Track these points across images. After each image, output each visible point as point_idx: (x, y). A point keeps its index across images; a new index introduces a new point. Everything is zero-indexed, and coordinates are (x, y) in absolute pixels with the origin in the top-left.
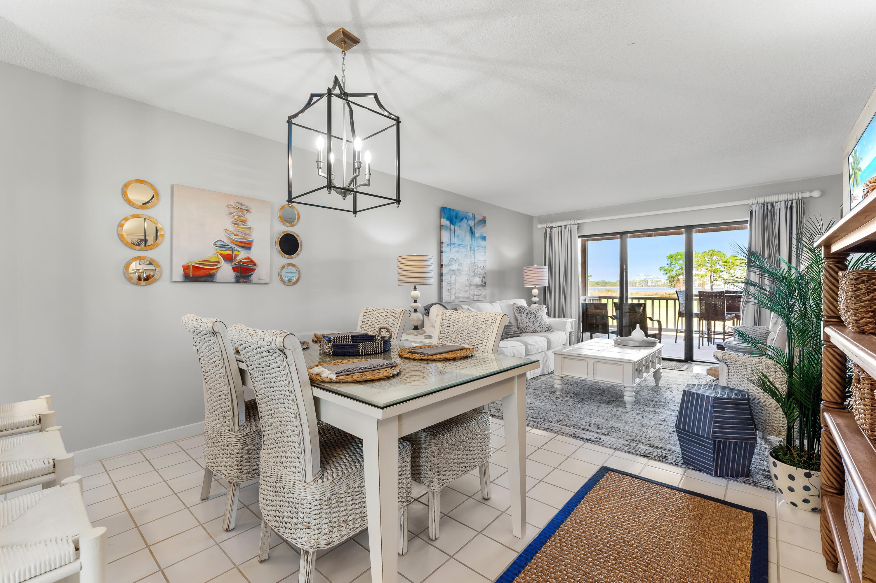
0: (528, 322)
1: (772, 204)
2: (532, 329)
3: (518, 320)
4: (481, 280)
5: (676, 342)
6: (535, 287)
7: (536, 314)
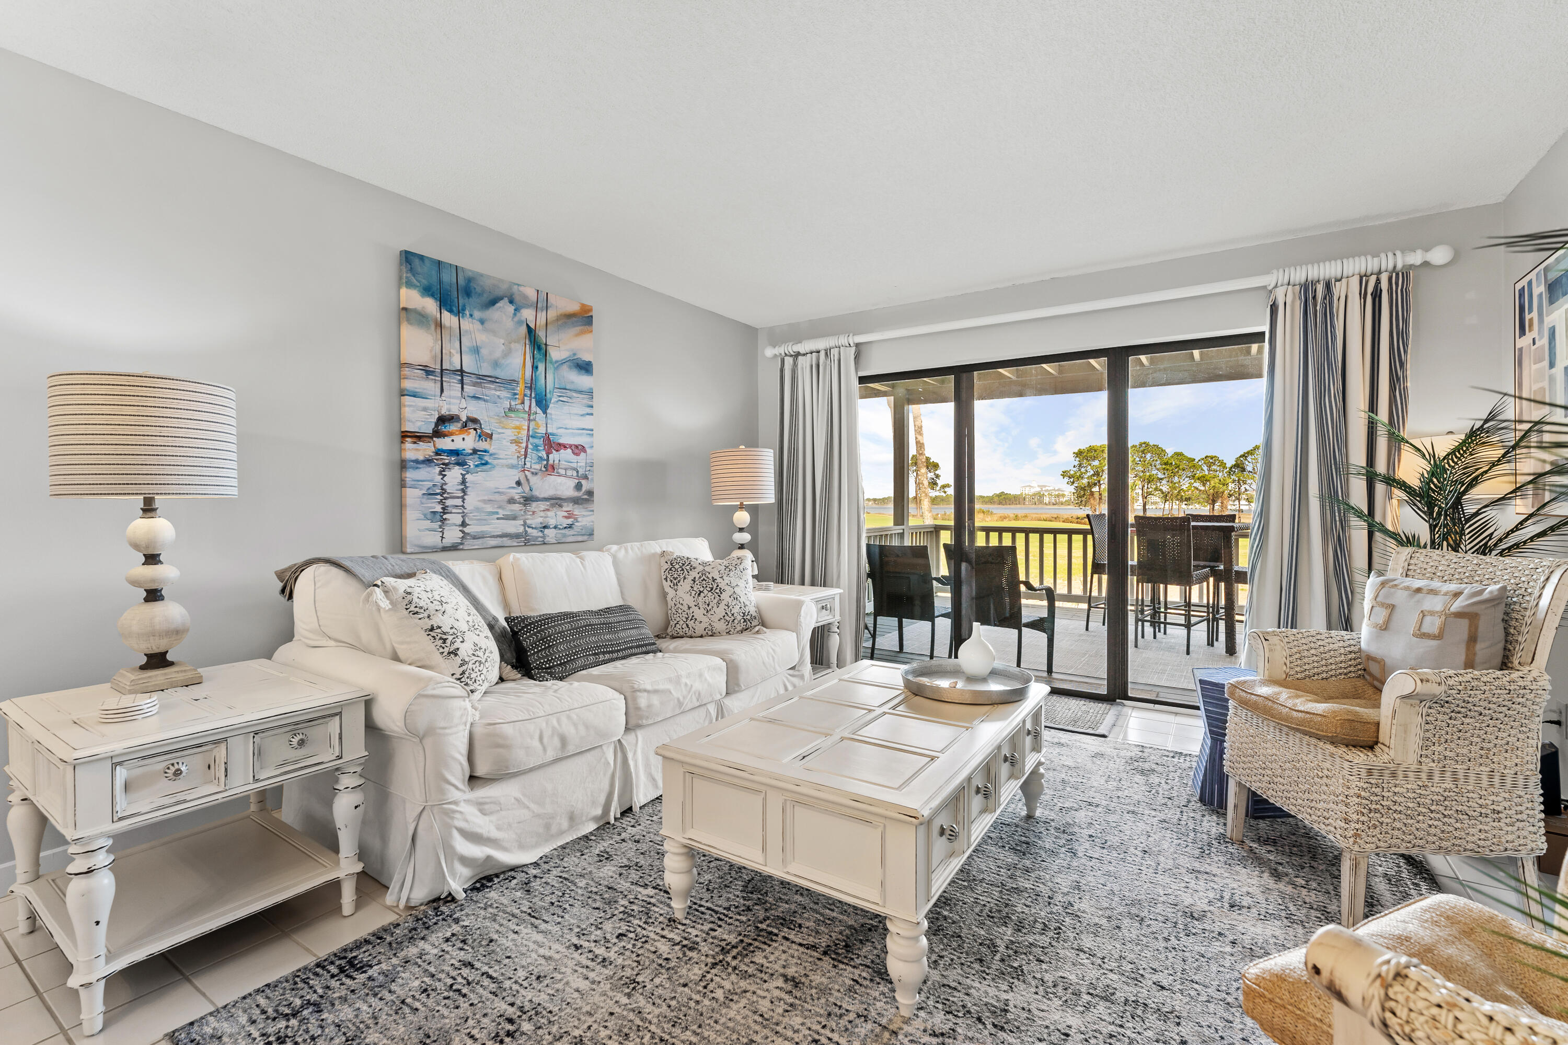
0: (692, 604)
1: (1328, 286)
2: (704, 625)
3: (669, 598)
4: (572, 483)
5: (1087, 629)
6: (742, 504)
7: (719, 580)
